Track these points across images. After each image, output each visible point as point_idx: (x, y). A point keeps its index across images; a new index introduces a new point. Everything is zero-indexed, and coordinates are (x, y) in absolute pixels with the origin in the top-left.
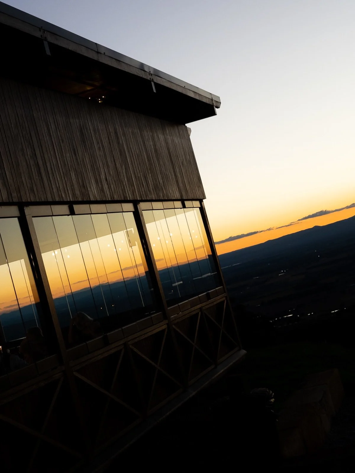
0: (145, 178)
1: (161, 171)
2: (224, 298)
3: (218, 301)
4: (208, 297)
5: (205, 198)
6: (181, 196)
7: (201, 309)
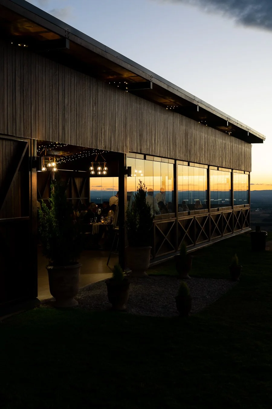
0: (237, 161)
1: (241, 160)
2: (249, 209)
3: (247, 209)
4: (245, 206)
5: (251, 172)
6: (245, 170)
7: (242, 209)
